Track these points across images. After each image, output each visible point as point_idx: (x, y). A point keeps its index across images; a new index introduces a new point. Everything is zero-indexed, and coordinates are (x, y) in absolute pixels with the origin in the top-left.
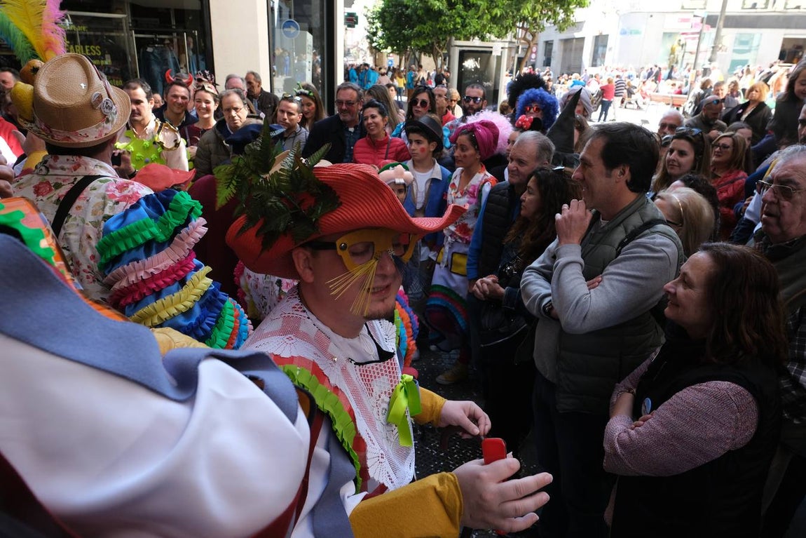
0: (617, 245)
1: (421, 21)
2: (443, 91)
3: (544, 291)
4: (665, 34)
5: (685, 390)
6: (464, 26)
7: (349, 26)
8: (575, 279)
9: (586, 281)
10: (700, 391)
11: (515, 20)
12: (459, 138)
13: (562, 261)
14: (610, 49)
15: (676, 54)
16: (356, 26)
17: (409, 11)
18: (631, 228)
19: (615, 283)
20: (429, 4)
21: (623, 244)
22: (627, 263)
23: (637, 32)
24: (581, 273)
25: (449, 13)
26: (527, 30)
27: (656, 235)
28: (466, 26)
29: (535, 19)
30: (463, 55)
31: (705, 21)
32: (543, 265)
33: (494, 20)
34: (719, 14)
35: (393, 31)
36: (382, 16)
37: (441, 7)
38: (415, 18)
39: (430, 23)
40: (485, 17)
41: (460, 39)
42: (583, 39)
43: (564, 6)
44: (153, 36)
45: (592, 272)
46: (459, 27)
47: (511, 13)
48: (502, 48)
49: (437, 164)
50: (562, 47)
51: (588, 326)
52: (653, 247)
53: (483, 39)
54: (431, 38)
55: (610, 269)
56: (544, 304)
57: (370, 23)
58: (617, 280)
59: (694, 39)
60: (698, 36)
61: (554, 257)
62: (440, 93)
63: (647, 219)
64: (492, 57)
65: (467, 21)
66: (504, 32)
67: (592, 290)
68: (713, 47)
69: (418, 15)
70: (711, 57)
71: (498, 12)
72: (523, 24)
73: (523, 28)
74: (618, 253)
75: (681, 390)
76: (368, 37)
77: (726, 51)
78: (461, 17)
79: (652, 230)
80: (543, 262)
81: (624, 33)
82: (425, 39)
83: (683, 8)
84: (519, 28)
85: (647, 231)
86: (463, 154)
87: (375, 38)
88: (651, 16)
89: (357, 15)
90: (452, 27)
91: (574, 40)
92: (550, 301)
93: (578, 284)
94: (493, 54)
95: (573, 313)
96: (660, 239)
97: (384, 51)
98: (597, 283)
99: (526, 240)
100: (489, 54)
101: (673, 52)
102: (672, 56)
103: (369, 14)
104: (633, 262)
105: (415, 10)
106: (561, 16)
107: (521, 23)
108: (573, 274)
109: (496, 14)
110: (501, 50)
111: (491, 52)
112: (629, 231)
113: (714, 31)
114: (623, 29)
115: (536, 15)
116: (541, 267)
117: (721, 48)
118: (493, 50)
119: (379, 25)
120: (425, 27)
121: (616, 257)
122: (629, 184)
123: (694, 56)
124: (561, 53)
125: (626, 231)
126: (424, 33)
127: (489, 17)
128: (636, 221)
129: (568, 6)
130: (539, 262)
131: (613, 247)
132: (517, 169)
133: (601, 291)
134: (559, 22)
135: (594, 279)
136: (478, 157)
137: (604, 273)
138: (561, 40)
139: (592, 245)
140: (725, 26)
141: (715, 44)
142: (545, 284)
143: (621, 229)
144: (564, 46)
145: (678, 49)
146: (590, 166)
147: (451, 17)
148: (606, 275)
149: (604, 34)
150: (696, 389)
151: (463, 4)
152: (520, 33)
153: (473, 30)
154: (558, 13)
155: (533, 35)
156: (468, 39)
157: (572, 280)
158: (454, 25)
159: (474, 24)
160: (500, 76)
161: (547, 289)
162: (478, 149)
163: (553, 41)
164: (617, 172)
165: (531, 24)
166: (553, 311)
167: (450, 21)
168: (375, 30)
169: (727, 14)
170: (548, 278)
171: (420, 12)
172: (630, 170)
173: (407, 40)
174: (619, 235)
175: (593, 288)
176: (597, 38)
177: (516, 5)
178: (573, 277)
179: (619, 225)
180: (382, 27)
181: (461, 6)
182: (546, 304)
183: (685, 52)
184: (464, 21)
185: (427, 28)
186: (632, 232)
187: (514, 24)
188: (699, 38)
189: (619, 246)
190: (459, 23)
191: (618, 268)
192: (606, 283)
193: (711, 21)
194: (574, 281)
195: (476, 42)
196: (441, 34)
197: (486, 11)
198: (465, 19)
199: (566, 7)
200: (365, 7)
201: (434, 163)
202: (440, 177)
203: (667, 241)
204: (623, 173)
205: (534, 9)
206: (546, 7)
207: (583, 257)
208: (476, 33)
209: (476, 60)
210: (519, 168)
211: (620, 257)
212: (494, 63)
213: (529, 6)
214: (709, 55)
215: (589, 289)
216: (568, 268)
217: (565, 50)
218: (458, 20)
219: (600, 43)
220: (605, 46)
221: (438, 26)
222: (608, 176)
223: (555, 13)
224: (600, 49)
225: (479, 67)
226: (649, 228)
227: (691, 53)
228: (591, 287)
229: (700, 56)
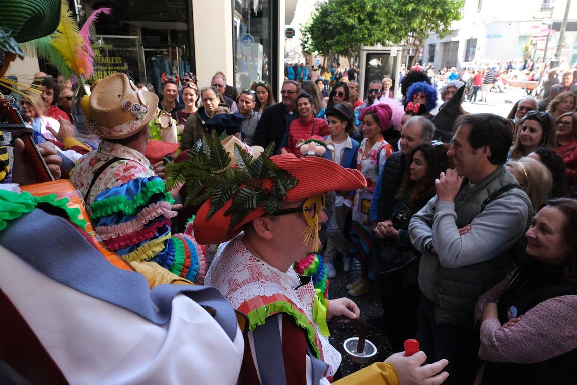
0: (481, 203)
1: (339, 33)
2: (354, 85)
3: (427, 234)
4: (520, 37)
5: (547, 301)
6: (370, 36)
7: (288, 37)
8: (449, 227)
9: (458, 229)
10: (560, 301)
11: (407, 31)
12: (365, 117)
13: (440, 213)
14: (478, 49)
15: (529, 51)
16: (293, 37)
17: (331, 27)
18: (492, 191)
19: (480, 232)
20: (345, 21)
21: (486, 202)
22: (489, 217)
23: (499, 36)
24: (454, 222)
25: (359, 27)
26: (416, 37)
27: (512, 197)
28: (371, 36)
29: (422, 30)
30: (370, 57)
31: (551, 27)
32: (426, 214)
33: (392, 31)
34: (562, 21)
35: (319, 40)
36: (311, 30)
37: (353, 23)
38: (335, 30)
39: (345, 34)
40: (385, 30)
41: (367, 45)
42: (458, 42)
43: (443, 20)
44: (156, 50)
45: (462, 223)
46: (366, 36)
47: (404, 26)
48: (398, 51)
49: (349, 137)
50: (442, 48)
51: (459, 262)
52: (509, 205)
53: (384, 44)
54: (346, 45)
55: (477, 220)
56: (426, 243)
57: (303, 34)
58: (482, 229)
59: (543, 40)
60: (546, 38)
61: (434, 209)
62: (352, 86)
63: (505, 184)
64: (390, 58)
65: (372, 32)
66: (399, 39)
67: (463, 236)
68: (558, 46)
69: (337, 29)
70: (557, 53)
71: (394, 26)
72: (413, 34)
73: (413, 36)
74: (483, 209)
75: (544, 301)
76: (301, 45)
77: (568, 48)
78: (368, 29)
79: (509, 192)
80: (426, 211)
81: (489, 37)
82: (342, 45)
83: (534, 17)
84: (410, 36)
85: (505, 193)
86: (368, 128)
87: (306, 45)
88: (510, 24)
89: (294, 29)
90: (361, 36)
91: (451, 43)
92: (431, 242)
93: (453, 231)
94: (391, 55)
95: (448, 252)
96: (515, 200)
97: (313, 53)
98: (466, 231)
99: (414, 195)
100: (388, 55)
101: (527, 49)
102: (527, 52)
103: (302, 29)
104: (494, 216)
105: (335, 25)
106: (442, 27)
107: (412, 33)
108: (449, 223)
109: (394, 27)
110: (397, 52)
111: (390, 54)
112: (491, 193)
113: (558, 34)
114: (488, 34)
115: (423, 27)
116: (425, 216)
117: (564, 46)
118: (391, 52)
119: (309, 36)
120: (342, 37)
121: (482, 211)
122: (490, 159)
123: (543, 52)
124: (442, 52)
125: (489, 193)
126: (341, 41)
127: (388, 29)
128: (496, 185)
129: (447, 19)
130: (423, 212)
131: (479, 204)
132: (407, 144)
133: (469, 237)
134: (440, 32)
135: (465, 228)
136: (379, 129)
137: (472, 223)
138: (441, 43)
139: (462, 202)
140: (568, 29)
141: (559, 43)
142: (428, 228)
143: (485, 191)
144: (444, 47)
145: (531, 47)
146: (460, 146)
147: (361, 29)
148: (473, 225)
149: (473, 38)
150: (557, 300)
151: (369, 20)
152: (411, 40)
153: (376, 38)
154: (439, 25)
155: (421, 41)
156: (372, 45)
157: (448, 228)
158: (363, 35)
159: (378, 34)
160: (396, 70)
161: (429, 232)
162: (379, 125)
163: (435, 44)
164: (480, 150)
165: (419, 33)
166: (434, 249)
167: (360, 33)
168: (306, 40)
169: (568, 21)
170: (430, 224)
171: (338, 27)
172: (490, 149)
173: (329, 46)
174: (484, 196)
175: (464, 234)
176: (468, 41)
177: (408, 21)
178: (448, 226)
179: (483, 188)
180: (311, 38)
181: (368, 22)
182: (428, 244)
183: (536, 49)
184: (370, 32)
185: (343, 37)
186: (494, 194)
187: (406, 34)
188: (547, 40)
189: (483, 204)
190: (366, 34)
191: (483, 220)
192: (473, 231)
193: (556, 26)
194: (449, 229)
195: (379, 47)
196: (353, 41)
197: (386, 26)
198: (371, 31)
199: (445, 20)
200: (300, 24)
201: (347, 136)
202: (350, 146)
203: (521, 201)
204: (485, 151)
205: (421, 23)
206: (430, 21)
207: (456, 211)
208: (379, 41)
209: (379, 60)
210: (409, 143)
211: (484, 212)
212: (391, 61)
213: (418, 21)
214: (555, 51)
215: (461, 235)
216: (445, 218)
217: (444, 50)
218: (366, 31)
219: (471, 44)
220: (475, 46)
221: (351, 36)
222: (474, 153)
223: (437, 25)
224: (471, 49)
225: (380, 64)
226: (506, 191)
227: (541, 50)
228: (461, 233)
229: (548, 52)
